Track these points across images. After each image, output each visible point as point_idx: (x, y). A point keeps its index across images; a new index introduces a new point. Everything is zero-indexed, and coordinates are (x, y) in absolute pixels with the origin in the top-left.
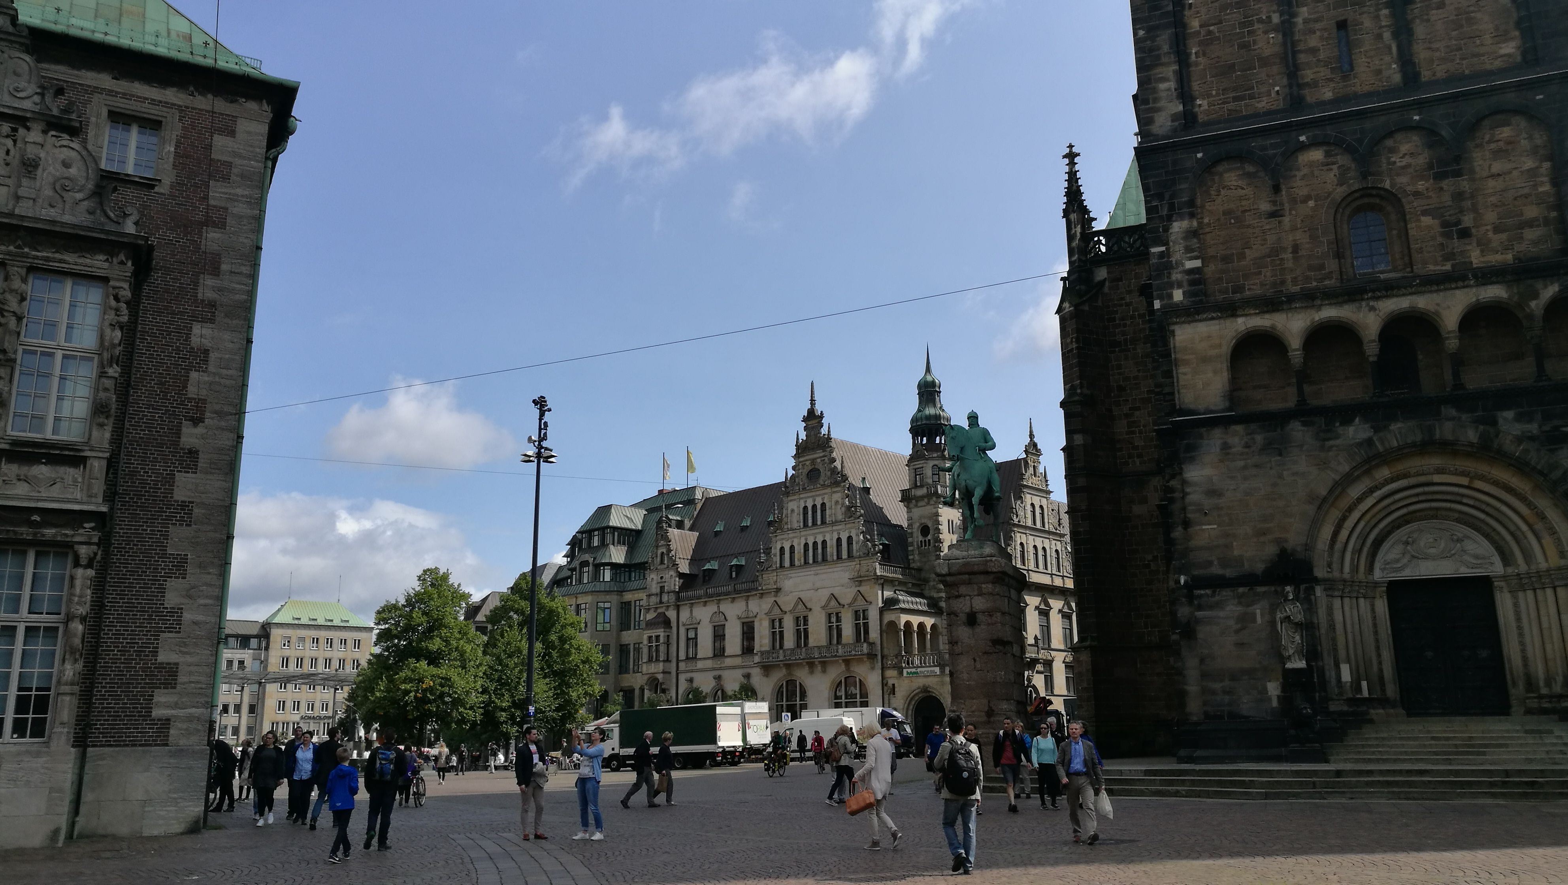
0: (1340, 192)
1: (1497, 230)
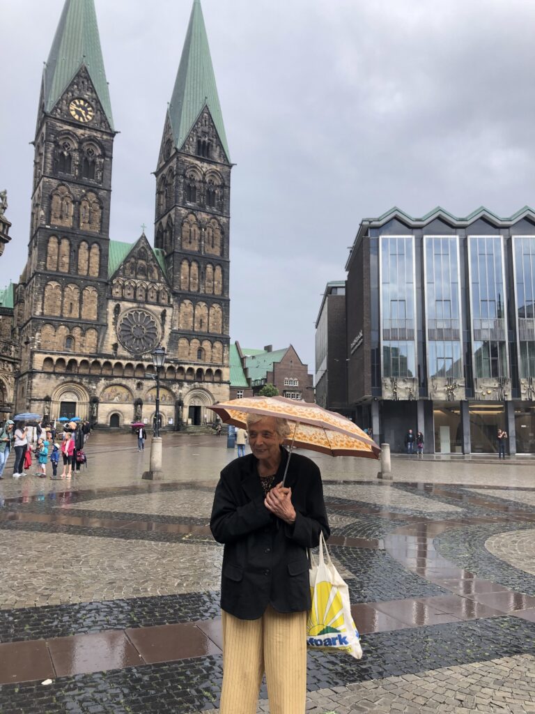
0: (66, 335)
1: (88, 347)
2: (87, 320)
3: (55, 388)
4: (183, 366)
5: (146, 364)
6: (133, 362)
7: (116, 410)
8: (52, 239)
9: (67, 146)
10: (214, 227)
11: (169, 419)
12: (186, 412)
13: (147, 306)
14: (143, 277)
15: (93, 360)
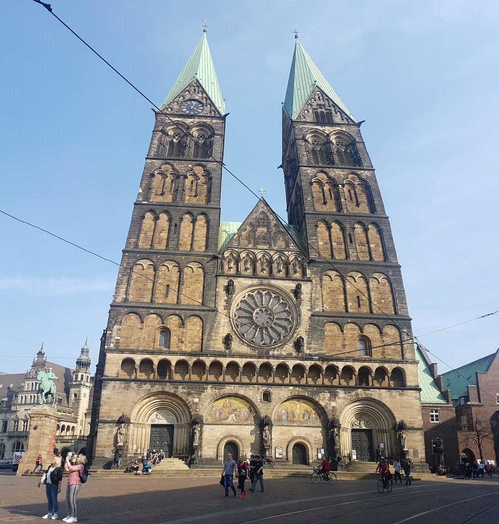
0: (158, 326)
1: (189, 343)
3: (137, 402)
5: (274, 363)
6: (254, 361)
7: (232, 436)
8: (148, 215)
11: (318, 449)
12: (345, 439)
13: (273, 282)
14: (265, 246)
15: (195, 359)
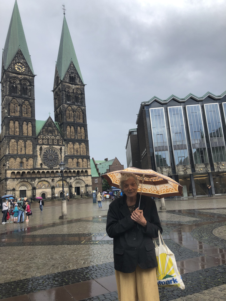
0: (20, 161)
1: (30, 166)
2: (28, 154)
3: (17, 185)
4: (71, 170)
5: (55, 171)
6: (49, 171)
7: (44, 192)
8: (11, 122)
9: (15, 83)
10: (79, 111)
11: (67, 193)
12: (73, 190)
13: (53, 146)
14: (51, 134)
15: (32, 171)
